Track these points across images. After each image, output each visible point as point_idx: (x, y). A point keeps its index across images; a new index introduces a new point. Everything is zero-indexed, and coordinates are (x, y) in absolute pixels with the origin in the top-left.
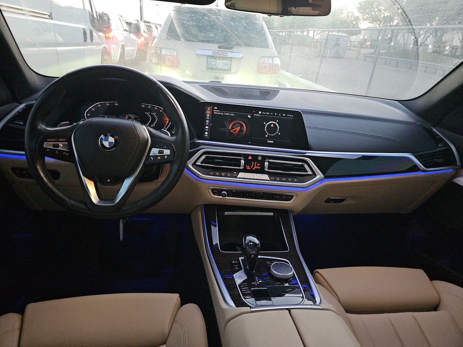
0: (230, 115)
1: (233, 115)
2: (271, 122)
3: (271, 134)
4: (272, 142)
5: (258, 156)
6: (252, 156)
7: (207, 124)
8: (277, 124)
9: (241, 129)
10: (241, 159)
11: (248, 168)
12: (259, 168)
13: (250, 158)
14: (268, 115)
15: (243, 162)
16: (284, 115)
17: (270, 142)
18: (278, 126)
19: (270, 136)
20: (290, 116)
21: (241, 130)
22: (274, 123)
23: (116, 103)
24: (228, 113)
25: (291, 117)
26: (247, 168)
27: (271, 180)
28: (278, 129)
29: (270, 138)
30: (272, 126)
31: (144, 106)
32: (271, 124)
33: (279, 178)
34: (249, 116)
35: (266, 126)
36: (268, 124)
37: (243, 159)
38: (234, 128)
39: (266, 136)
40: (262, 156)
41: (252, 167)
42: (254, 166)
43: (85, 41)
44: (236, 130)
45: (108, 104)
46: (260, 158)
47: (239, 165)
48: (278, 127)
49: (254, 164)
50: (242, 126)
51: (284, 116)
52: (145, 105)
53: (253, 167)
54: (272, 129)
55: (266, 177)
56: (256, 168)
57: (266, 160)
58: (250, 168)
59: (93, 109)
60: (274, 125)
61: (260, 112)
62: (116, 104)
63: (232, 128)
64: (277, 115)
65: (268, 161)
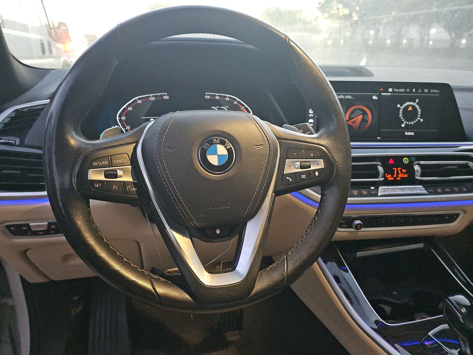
0: (345, 97)
1: (349, 97)
2: (408, 103)
3: (409, 121)
4: (412, 134)
5: (403, 157)
6: (394, 157)
7: (310, 115)
8: (417, 106)
9: (363, 118)
10: (377, 165)
11: (390, 178)
12: (406, 176)
13: (391, 161)
14: (402, 93)
15: (381, 169)
16: (426, 91)
17: (409, 134)
18: (418, 108)
19: (408, 125)
20: (435, 91)
21: (364, 121)
22: (412, 103)
23: (165, 95)
24: (342, 94)
25: (436, 93)
26: (388, 178)
27: (430, 193)
28: (419, 113)
29: (408, 128)
30: (410, 108)
31: (209, 97)
32: (409, 106)
33: (440, 189)
34: (375, 98)
35: (401, 110)
36: (404, 106)
37: (380, 165)
38: (353, 118)
39: (403, 125)
40: (408, 157)
41: (395, 176)
42: (398, 174)
43: (44, 52)
44: (356, 120)
45: (154, 99)
46: (406, 161)
47: (377, 175)
48: (419, 111)
49: (397, 170)
50: (364, 113)
51: (426, 93)
52: (210, 95)
53: (397, 176)
54: (410, 115)
55: (420, 189)
56: (402, 176)
57: (415, 163)
58: (392, 179)
59: (130, 109)
60: (413, 107)
61: (390, 90)
62: (165, 97)
63: (350, 118)
64: (416, 92)
65: (419, 164)
